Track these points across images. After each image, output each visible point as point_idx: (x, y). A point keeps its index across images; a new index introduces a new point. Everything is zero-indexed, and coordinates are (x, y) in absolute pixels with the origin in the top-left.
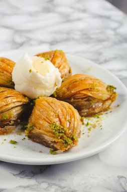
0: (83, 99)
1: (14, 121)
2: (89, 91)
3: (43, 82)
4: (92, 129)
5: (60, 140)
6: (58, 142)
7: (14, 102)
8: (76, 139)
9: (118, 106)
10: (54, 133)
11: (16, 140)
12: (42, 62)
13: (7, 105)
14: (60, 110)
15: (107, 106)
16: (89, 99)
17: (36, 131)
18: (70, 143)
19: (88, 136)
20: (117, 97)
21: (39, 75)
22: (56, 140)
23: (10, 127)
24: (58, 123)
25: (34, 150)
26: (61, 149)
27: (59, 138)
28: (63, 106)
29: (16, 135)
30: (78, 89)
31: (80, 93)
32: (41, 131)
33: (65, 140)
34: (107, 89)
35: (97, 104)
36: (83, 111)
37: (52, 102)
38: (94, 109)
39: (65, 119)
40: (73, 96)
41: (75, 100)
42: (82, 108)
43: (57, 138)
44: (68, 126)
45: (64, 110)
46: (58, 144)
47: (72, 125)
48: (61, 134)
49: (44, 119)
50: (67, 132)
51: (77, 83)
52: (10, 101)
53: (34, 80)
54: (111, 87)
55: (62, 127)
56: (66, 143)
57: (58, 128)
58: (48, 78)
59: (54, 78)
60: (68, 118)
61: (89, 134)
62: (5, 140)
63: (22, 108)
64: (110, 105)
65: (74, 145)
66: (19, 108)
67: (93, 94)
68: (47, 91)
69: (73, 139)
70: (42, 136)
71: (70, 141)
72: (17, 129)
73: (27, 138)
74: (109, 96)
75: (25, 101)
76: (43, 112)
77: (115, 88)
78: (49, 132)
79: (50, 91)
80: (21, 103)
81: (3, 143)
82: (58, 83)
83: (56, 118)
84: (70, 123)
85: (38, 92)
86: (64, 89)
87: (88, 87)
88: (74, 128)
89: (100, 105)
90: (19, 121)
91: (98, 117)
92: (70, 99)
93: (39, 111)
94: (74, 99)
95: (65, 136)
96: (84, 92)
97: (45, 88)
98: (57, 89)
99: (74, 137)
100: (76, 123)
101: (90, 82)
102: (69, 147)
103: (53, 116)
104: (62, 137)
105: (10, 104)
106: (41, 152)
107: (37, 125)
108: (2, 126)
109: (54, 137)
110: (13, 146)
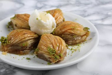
0: (69, 35)
1: (29, 47)
2: (72, 30)
3: (45, 25)
5: (52, 57)
6: (51, 58)
7: (29, 37)
8: (62, 56)
9: (91, 39)
11: (30, 58)
12: (45, 15)
13: (24, 38)
14: (53, 40)
15: (84, 39)
16: (72, 35)
17: (40, 52)
19: (71, 55)
20: (90, 34)
21: (42, 21)
22: (51, 57)
23: (27, 50)
24: (52, 47)
25: (39, 63)
26: (53, 61)
27: (52, 55)
28: (56, 38)
29: (31, 55)
30: (65, 29)
31: (67, 32)
32: (42, 52)
34: (84, 29)
35: (77, 38)
36: (69, 42)
38: (76, 41)
39: (56, 45)
40: (63, 33)
42: (68, 40)
43: (51, 56)
44: (57, 49)
45: (56, 40)
47: (60, 48)
48: (53, 53)
49: (44, 45)
50: (57, 52)
51: (66, 26)
53: (40, 24)
54: (86, 28)
55: (54, 49)
56: (56, 58)
57: (52, 50)
58: (48, 23)
59: (51, 23)
60: (58, 44)
61: (72, 54)
62: (24, 58)
64: (86, 39)
65: (61, 59)
66: (32, 40)
67: (74, 32)
68: (48, 31)
69: (60, 56)
70: (43, 55)
71: (58, 57)
72: (31, 52)
73: (36, 56)
74: (85, 33)
75: (35, 36)
76: (44, 41)
77: (89, 29)
78: (47, 52)
79: (50, 31)
80: (33, 38)
81: (22, 59)
83: (51, 44)
84: (59, 47)
85: (43, 31)
86: (59, 29)
87: (71, 28)
88: (61, 50)
89: (80, 38)
90: (32, 47)
91: (78, 46)
92: (62, 35)
93: (42, 41)
94: (64, 35)
95: (55, 54)
96: (69, 31)
97: (47, 29)
100: (62, 47)
101: (73, 25)
102: (57, 60)
103: (49, 43)
104: (54, 55)
105: (26, 37)
106: (43, 64)
107: (40, 49)
108: (23, 50)
109: (49, 55)
110: (28, 60)
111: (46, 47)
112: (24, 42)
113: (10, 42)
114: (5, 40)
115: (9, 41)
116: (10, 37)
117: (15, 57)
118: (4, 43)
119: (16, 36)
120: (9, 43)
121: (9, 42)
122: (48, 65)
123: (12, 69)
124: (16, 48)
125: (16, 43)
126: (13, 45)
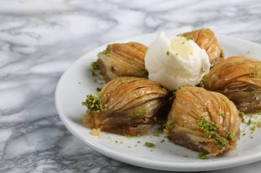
0: (241, 88)
1: (149, 118)
2: (250, 77)
3: (185, 67)
4: (257, 129)
5: (211, 140)
6: (208, 143)
7: (148, 94)
8: (233, 139)
10: (202, 131)
11: (154, 143)
13: (139, 98)
14: (209, 101)
16: (250, 88)
17: (179, 129)
18: (225, 143)
21: (180, 58)
22: (206, 140)
23: (145, 125)
24: (207, 118)
25: (177, 155)
26: (213, 152)
27: (210, 137)
28: (214, 97)
29: (153, 136)
30: (233, 76)
31: (236, 81)
32: (185, 129)
33: (218, 140)
36: (242, 105)
37: (198, 92)
39: (217, 112)
40: (227, 85)
41: (230, 91)
42: (240, 100)
43: (208, 138)
44: (221, 121)
45: (215, 101)
46: (209, 145)
47: (227, 120)
48: (212, 133)
49: (188, 113)
50: (221, 128)
51: (232, 68)
52: (143, 92)
53: (173, 65)
55: (213, 123)
56: (220, 143)
57: (208, 124)
58: (192, 63)
59: (199, 61)
60: (221, 111)
61: (252, 135)
62: (139, 142)
63: (158, 102)
65: (232, 147)
66: (155, 102)
67: (255, 82)
68: (191, 79)
69: (229, 139)
70: (186, 136)
71: (225, 141)
72: (153, 130)
73: (167, 140)
75: (162, 92)
76: (186, 105)
78: (196, 129)
79: (195, 79)
80: (157, 96)
81: (136, 146)
82: (206, 69)
83: (204, 111)
84: (224, 118)
85: (180, 81)
86: (215, 77)
87: (248, 73)
88: (230, 125)
90: (155, 118)
92: (223, 89)
93: (181, 103)
95: (217, 135)
97: (188, 75)
98: (204, 76)
99: (231, 136)
100: (232, 118)
101: (251, 65)
102: (224, 149)
103: (200, 109)
104: (213, 137)
105: (143, 96)
106: (186, 156)
107: (179, 122)
108: (135, 125)
109: (203, 136)
110: (149, 149)
111: (193, 119)
112: (137, 106)
113: (108, 107)
114: (97, 103)
115: (106, 105)
116: (107, 96)
117: (119, 141)
118: (95, 108)
119: (120, 94)
120: (106, 110)
121: (104, 108)
122: (199, 160)
123: (114, 168)
124: (119, 120)
125: (120, 109)
126: (113, 114)
